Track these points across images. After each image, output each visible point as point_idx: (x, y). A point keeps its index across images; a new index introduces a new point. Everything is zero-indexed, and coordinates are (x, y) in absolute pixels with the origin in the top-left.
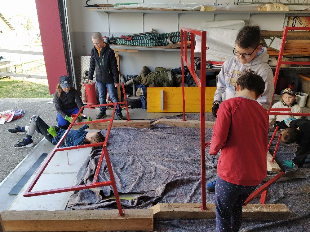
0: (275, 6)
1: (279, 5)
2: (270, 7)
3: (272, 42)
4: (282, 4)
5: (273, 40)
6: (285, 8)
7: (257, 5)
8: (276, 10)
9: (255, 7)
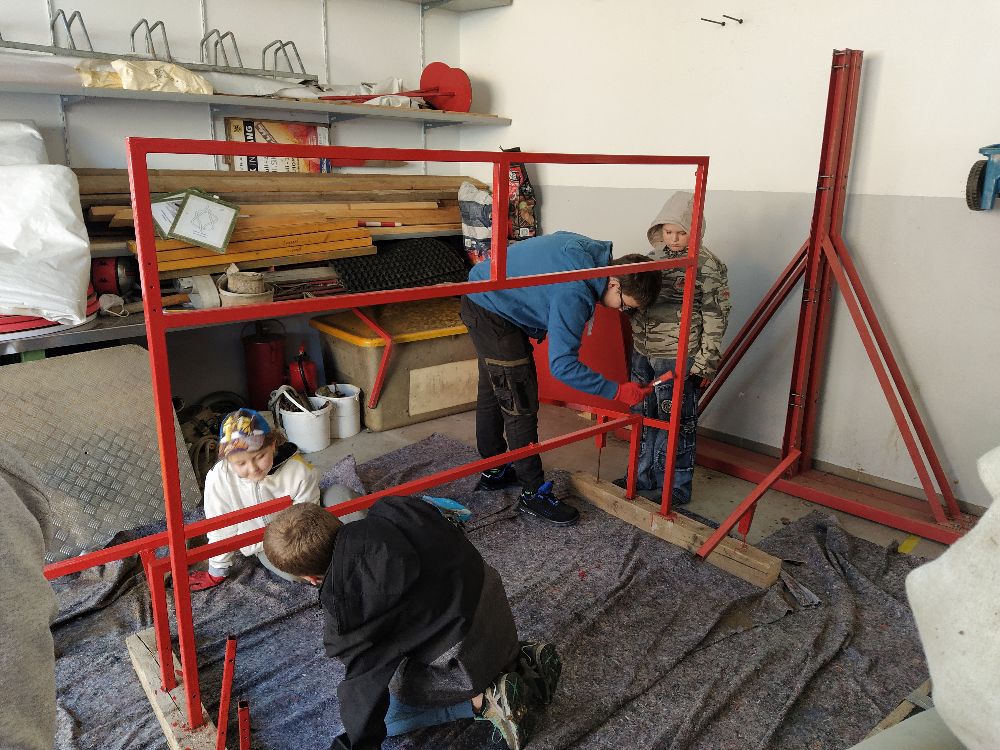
0: (152, 72)
1: (168, 67)
2: (131, 73)
3: (180, 212)
4: (178, 64)
5: (181, 207)
6: (195, 83)
7: (75, 62)
8: (158, 86)
9: (67, 69)
